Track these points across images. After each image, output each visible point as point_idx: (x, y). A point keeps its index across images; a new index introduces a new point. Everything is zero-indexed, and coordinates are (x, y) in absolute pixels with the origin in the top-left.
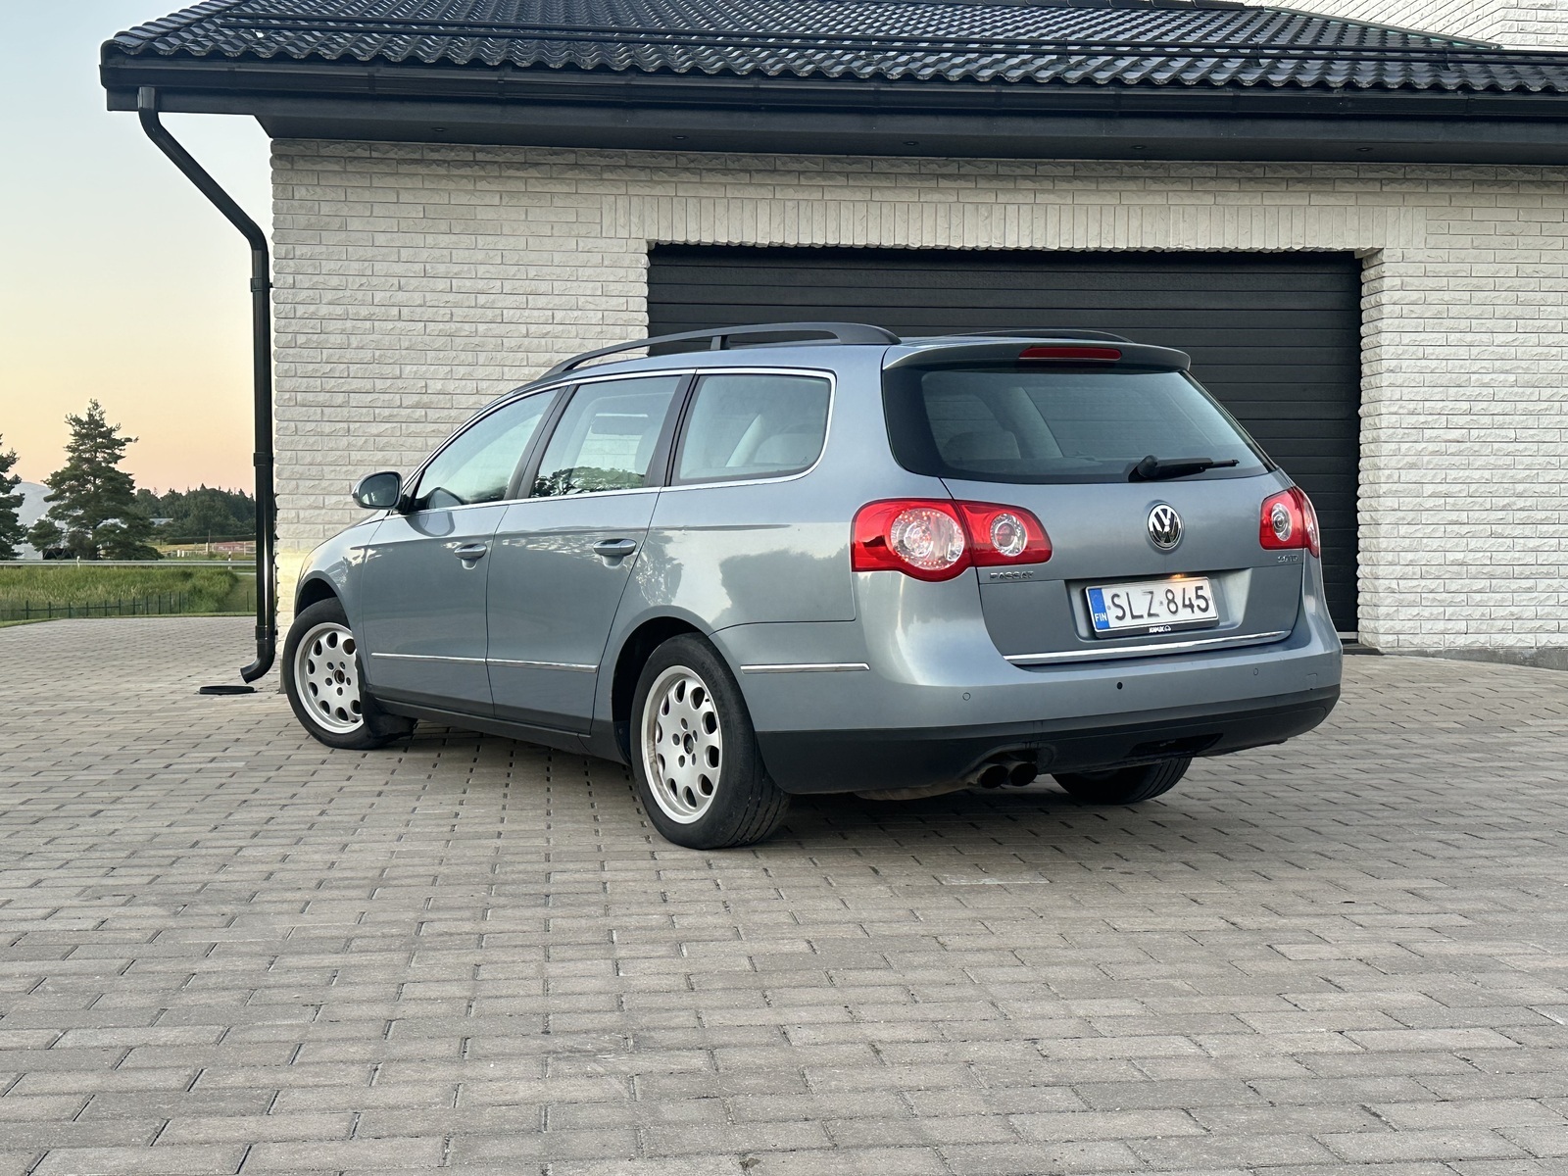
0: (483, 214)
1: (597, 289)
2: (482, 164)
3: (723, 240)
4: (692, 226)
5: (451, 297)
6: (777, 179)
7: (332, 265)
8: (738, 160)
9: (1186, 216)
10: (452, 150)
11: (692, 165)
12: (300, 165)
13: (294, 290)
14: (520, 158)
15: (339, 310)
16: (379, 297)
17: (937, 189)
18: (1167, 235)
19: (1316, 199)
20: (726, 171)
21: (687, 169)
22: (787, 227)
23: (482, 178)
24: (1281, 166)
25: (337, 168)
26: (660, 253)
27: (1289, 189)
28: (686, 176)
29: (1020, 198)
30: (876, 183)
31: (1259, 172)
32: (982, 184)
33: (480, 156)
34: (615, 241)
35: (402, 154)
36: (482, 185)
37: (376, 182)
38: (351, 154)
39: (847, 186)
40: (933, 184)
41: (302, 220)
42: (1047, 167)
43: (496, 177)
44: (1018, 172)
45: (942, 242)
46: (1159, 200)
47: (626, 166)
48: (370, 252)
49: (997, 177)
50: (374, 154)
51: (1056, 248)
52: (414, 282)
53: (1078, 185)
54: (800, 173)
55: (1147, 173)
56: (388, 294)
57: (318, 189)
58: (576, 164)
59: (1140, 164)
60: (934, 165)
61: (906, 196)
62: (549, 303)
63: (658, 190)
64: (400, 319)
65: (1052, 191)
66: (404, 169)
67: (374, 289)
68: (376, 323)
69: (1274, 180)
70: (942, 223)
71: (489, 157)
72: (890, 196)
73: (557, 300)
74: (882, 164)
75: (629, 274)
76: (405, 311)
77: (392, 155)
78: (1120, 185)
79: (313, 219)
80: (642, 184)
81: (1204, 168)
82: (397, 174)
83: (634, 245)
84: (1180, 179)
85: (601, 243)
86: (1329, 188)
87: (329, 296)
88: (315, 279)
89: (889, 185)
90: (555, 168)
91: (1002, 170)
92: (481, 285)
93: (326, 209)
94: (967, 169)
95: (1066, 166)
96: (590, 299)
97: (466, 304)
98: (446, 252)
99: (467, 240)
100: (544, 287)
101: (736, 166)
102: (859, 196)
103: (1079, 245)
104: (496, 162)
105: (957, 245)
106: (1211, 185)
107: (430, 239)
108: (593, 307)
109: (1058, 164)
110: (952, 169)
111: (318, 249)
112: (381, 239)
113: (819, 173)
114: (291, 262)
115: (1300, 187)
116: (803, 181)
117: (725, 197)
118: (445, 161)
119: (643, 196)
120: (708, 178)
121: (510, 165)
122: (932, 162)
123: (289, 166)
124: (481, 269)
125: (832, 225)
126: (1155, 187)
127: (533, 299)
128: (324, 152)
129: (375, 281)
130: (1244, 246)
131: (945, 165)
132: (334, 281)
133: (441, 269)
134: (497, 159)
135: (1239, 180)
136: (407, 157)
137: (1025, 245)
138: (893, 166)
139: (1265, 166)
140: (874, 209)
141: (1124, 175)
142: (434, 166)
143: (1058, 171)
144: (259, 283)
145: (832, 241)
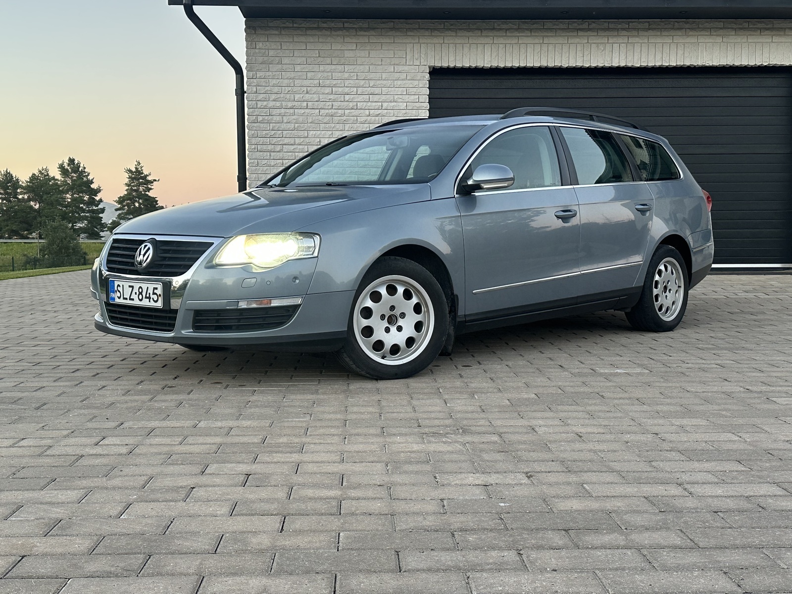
0: (348, 54)
1: (404, 92)
2: (348, 29)
3: (467, 65)
4: (452, 58)
5: (332, 97)
6: (498, 33)
7: (274, 81)
8: (475, 24)
9: (707, 48)
10: (332, 22)
11: (452, 27)
12: (259, 31)
13: (257, 94)
14: (366, 25)
15: (278, 104)
16: (297, 97)
17: (577, 36)
18: (697, 59)
19: (775, 39)
20: (469, 30)
21: (450, 29)
22: (499, 58)
23: (348, 36)
24: (756, 21)
25: (277, 32)
26: (436, 73)
27: (762, 34)
28: (449, 33)
29: (620, 40)
30: (546, 34)
31: (746, 25)
32: (600, 33)
33: (346, 25)
34: (412, 67)
35: (308, 25)
36: (347, 40)
37: (296, 39)
38: (284, 25)
39: (531, 36)
40: (575, 34)
41: (260, 59)
42: (635, 23)
43: (354, 36)
44: (620, 26)
45: (579, 64)
46: (694, 40)
47: (419, 28)
48: (293, 75)
49: (608, 29)
50: (295, 25)
51: (639, 66)
52: (314, 89)
53: (651, 32)
54: (507, 30)
55: (687, 26)
56: (302, 95)
57: (268, 43)
58: (394, 28)
59: (683, 21)
60: (575, 23)
61: (560, 40)
62: (379, 99)
63: (435, 40)
64: (307, 108)
65: (638, 36)
66: (309, 32)
67: (295, 93)
68: (296, 110)
69: (753, 29)
70: (579, 54)
71: (351, 25)
72: (552, 40)
73: (383, 97)
74: (549, 24)
75: (420, 83)
76: (310, 104)
77: (303, 25)
78: (672, 33)
79: (266, 59)
80: (426, 37)
81: (717, 23)
82: (306, 35)
83: (422, 68)
84: (704, 29)
85: (406, 68)
86: (782, 33)
87: (273, 97)
88: (267, 88)
89: (552, 35)
90: (383, 30)
91: (611, 26)
92: (347, 90)
93: (271, 53)
94: (593, 25)
95: (645, 23)
96: (400, 96)
97: (339, 100)
98: (330, 74)
99: (340, 68)
100: (377, 91)
101: (474, 27)
102: (537, 41)
103: (651, 64)
104: (354, 28)
105: (587, 65)
106: (721, 32)
107: (322, 68)
108: (401, 100)
109: (641, 22)
110: (585, 26)
111: (268, 74)
112: (298, 68)
113: (517, 30)
114: (255, 80)
115: (767, 32)
116: (508, 34)
117: (468, 43)
118: (329, 28)
119: (427, 44)
120: (460, 33)
121: (361, 29)
122: (575, 22)
123: (254, 32)
124: (347, 82)
125: (523, 56)
126: (691, 33)
127: (372, 97)
128: (271, 24)
129: (295, 89)
130: (737, 63)
131: (582, 24)
132: (276, 89)
133: (328, 82)
134: (355, 26)
135: (735, 29)
136: (311, 26)
137: (623, 64)
138: (554, 25)
139: (749, 22)
140: (545, 47)
141: (675, 27)
142: (324, 31)
143: (640, 26)
144: (239, 92)
145: (522, 65)
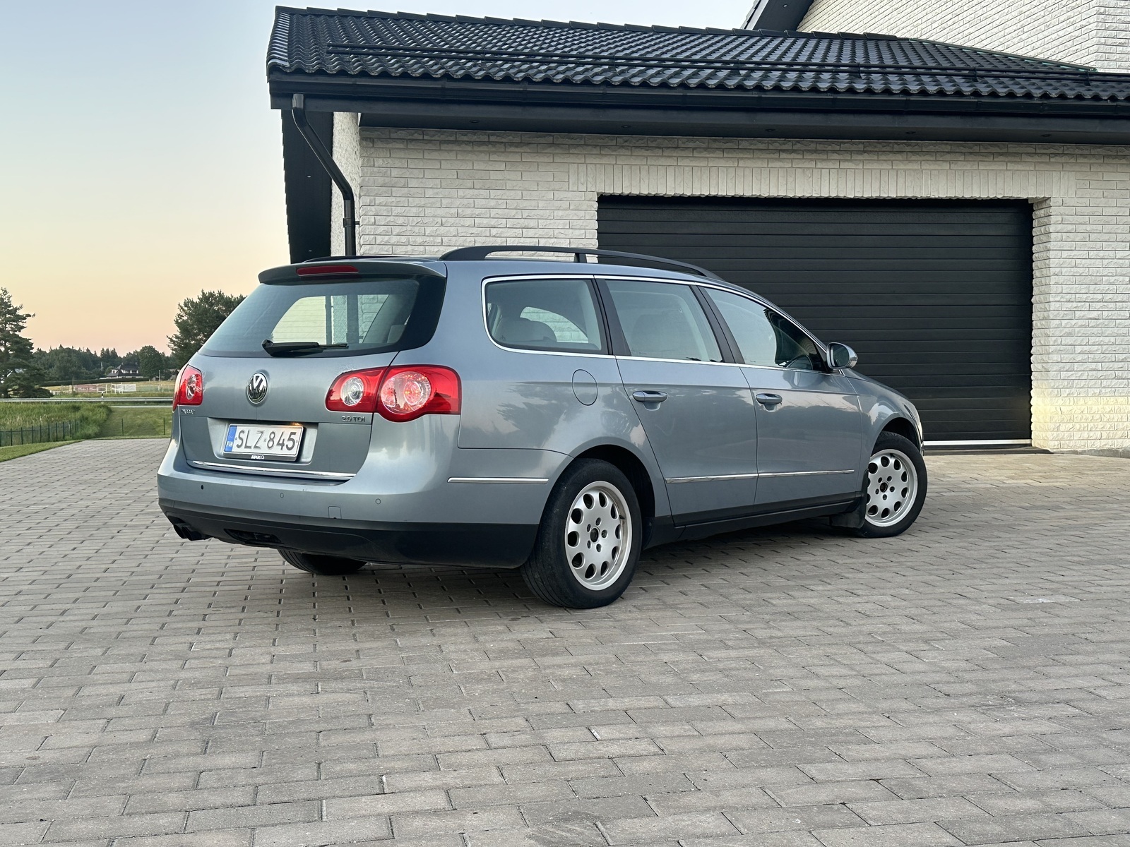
0: (494, 175)
1: (566, 225)
2: (494, 144)
3: (645, 192)
4: (626, 183)
5: (474, 230)
6: (680, 153)
7: (399, 210)
8: (656, 141)
9: (932, 176)
10: (475, 135)
11: (626, 144)
12: (379, 144)
13: (375, 226)
14: (517, 140)
15: (403, 239)
16: (429, 230)
17: (779, 159)
18: (921, 189)
19: (1011, 166)
20: (648, 148)
21: (623, 147)
22: (685, 184)
23: (494, 153)
24: (989, 145)
25: (402, 146)
26: (606, 201)
27: (995, 160)
28: (622, 151)
29: (830, 165)
30: (741, 155)
31: (976, 149)
32: (808, 156)
33: (493, 139)
34: (578, 194)
35: (443, 137)
36: (494, 157)
37: (427, 156)
38: (411, 137)
39: (723, 157)
40: (776, 156)
41: (380, 181)
42: (847, 145)
43: (503, 152)
44: (830, 148)
46: (916, 166)
47: (585, 145)
48: (423, 201)
49: (816, 151)
50: (426, 137)
51: (852, 197)
52: (452, 220)
53: (866, 156)
54: (694, 149)
55: (908, 149)
56: (435, 228)
57: (389, 160)
59: (904, 143)
60: (777, 143)
61: (759, 164)
62: (536, 234)
63: (605, 160)
64: (442, 245)
65: (850, 161)
66: (444, 147)
67: (426, 225)
68: (427, 247)
69: (985, 154)
71: (498, 139)
72: (749, 163)
73: (541, 232)
74: (745, 143)
75: (586, 215)
76: (445, 239)
77: (436, 138)
78: (891, 157)
79: (387, 180)
80: (593, 156)
81: (943, 146)
82: (440, 150)
83: (590, 195)
84: (928, 153)
85: (569, 195)
86: (1017, 159)
87: (397, 230)
88: (389, 219)
89: (749, 157)
90: (539, 146)
91: (819, 147)
92: (493, 222)
93: (395, 173)
94: (798, 146)
95: (859, 144)
96: (562, 231)
97: (484, 235)
98: (471, 201)
99: (484, 193)
100: (532, 223)
101: (654, 144)
102: (730, 163)
103: (867, 195)
104: (502, 142)
105: (791, 195)
106: (948, 157)
107: (461, 193)
108: (562, 236)
109: (854, 143)
110: (788, 146)
111: (390, 199)
112: (430, 193)
113: (706, 149)
114: (373, 208)
115: (1001, 158)
116: (696, 154)
117: (647, 165)
118: (470, 142)
119: (595, 164)
120: (637, 152)
121: (512, 144)
122: (776, 142)
123: (371, 145)
124: (493, 212)
125: (713, 182)
126: (913, 158)
127: (527, 231)
128: (393, 136)
129: (426, 220)
130: (967, 196)
131: (784, 144)
132: (400, 220)
133: (468, 212)
134: (504, 140)
135: (964, 154)
136: (447, 139)
137: (833, 195)
138: (751, 144)
139: (980, 145)
140: (740, 172)
141: (894, 150)
142: (463, 145)
143: (854, 148)
144: (349, 222)
145: (713, 193)
